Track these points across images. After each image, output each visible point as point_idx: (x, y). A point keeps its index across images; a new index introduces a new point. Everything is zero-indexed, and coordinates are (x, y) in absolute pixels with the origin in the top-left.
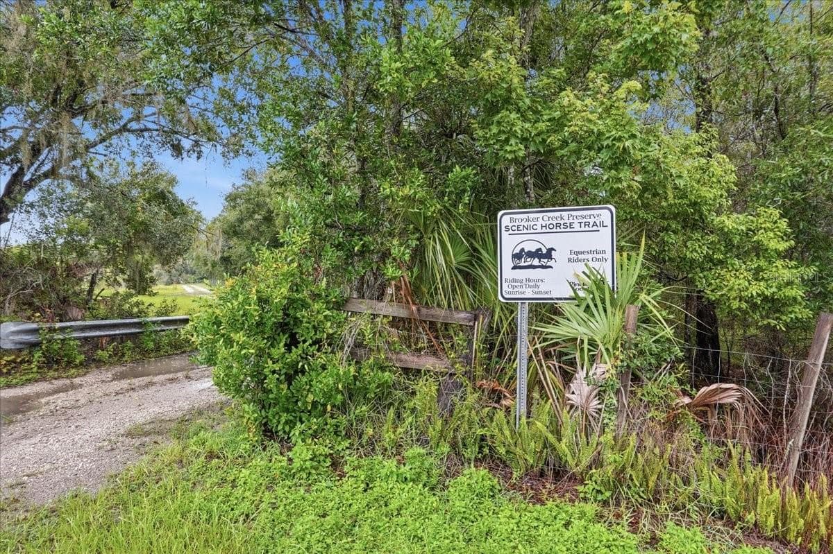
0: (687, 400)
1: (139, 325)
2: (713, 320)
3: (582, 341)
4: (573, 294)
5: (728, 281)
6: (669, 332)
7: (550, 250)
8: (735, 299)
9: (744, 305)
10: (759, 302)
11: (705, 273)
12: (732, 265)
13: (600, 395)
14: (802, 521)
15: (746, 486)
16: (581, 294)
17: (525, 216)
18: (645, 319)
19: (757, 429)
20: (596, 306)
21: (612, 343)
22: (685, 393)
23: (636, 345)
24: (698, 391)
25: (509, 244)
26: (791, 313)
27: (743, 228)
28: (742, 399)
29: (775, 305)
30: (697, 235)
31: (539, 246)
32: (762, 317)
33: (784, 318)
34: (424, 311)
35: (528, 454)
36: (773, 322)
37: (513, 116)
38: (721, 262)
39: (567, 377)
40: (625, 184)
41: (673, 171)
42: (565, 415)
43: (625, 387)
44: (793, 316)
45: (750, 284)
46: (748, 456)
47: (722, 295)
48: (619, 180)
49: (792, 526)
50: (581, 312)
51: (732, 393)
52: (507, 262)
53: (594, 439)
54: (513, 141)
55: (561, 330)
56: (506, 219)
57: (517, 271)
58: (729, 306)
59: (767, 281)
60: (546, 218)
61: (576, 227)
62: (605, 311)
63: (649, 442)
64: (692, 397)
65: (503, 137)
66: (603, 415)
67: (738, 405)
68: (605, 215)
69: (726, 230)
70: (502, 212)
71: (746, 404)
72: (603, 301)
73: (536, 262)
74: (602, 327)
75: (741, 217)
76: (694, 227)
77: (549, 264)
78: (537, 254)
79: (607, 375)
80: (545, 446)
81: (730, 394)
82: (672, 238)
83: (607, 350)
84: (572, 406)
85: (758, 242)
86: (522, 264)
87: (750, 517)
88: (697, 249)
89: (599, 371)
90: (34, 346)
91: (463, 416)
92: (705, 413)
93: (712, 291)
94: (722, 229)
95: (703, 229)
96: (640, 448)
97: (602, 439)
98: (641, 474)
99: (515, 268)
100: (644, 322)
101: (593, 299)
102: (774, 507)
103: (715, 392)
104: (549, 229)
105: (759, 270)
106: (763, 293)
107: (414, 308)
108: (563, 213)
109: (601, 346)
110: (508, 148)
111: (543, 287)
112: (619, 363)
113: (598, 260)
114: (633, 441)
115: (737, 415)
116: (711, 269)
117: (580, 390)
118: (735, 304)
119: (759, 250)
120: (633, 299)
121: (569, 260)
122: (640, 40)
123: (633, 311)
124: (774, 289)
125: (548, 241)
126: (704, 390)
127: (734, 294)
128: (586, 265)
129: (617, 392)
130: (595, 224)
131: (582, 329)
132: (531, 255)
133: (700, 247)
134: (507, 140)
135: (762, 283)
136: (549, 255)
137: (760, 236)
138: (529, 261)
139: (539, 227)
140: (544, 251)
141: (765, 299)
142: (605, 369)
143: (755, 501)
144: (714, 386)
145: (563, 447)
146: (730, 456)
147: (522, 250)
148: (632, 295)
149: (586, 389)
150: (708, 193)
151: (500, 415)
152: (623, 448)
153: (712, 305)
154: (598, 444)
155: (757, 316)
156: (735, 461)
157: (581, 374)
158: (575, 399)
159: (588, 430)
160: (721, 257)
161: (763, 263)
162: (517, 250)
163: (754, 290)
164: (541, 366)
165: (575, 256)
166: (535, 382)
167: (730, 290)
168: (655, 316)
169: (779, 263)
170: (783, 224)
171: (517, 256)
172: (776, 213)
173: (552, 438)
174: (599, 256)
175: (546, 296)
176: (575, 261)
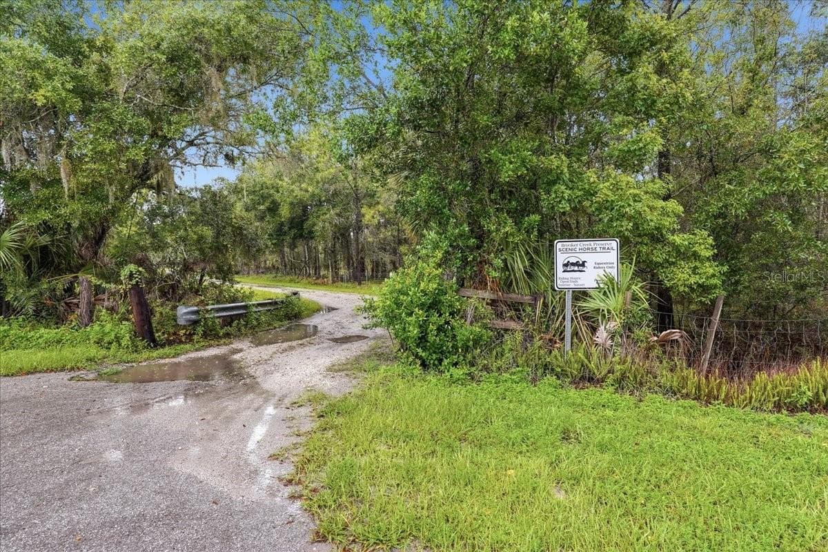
0: (656, 338)
1: (245, 307)
2: (669, 299)
3: (603, 310)
4: (597, 286)
5: (678, 275)
6: (646, 305)
7: (584, 262)
8: (681, 286)
9: (687, 289)
10: (695, 287)
11: (664, 270)
12: (680, 265)
13: (612, 338)
14: (707, 390)
15: (683, 378)
16: (602, 286)
17: (570, 243)
18: (635, 298)
19: (689, 351)
20: (610, 292)
21: (619, 310)
22: (654, 335)
23: (631, 312)
24: (661, 333)
25: (561, 259)
26: (713, 294)
27: (687, 243)
28: (682, 337)
29: (704, 289)
30: (659, 246)
31: (578, 260)
32: (697, 296)
33: (709, 297)
34: (505, 295)
35: (574, 369)
36: (704, 299)
37: (563, 188)
38: (673, 263)
39: (594, 330)
40: (625, 228)
41: (648, 218)
42: (593, 349)
43: (625, 333)
44: (715, 295)
45: (690, 276)
46: (684, 365)
47: (674, 283)
48: (622, 226)
49: (702, 392)
50: (601, 295)
51: (677, 334)
52: (560, 268)
53: (608, 361)
54: (563, 202)
55: (591, 305)
56: (559, 245)
57: (566, 273)
58: (678, 290)
59: (700, 274)
60: (582, 245)
61: (598, 249)
62: (614, 294)
63: (637, 360)
64: (658, 337)
65: (558, 199)
66: (614, 348)
67: (680, 340)
68: (614, 244)
69: (676, 244)
70: (557, 241)
71: (683, 339)
72: (613, 289)
73: (576, 268)
74: (614, 303)
75: (685, 236)
76: (658, 241)
77: (583, 270)
78: (577, 264)
79: (616, 327)
80: (582, 366)
81: (676, 334)
82: (644, 249)
83: (617, 315)
84: (597, 344)
85: (695, 251)
86: (568, 269)
87: (684, 391)
88: (659, 256)
89: (612, 326)
90: (195, 323)
91: (535, 353)
92: (664, 345)
93: (668, 281)
94: (674, 244)
95: (663, 242)
96: (633, 362)
97: (613, 359)
98: (633, 375)
99: (564, 271)
100: (635, 300)
101: (608, 288)
102: (695, 385)
103: (669, 334)
104: (584, 251)
105: (696, 268)
106: (698, 282)
107: (500, 294)
108: (591, 242)
109: (613, 312)
110: (561, 206)
111: (580, 282)
112: (622, 321)
113: (610, 267)
114: (629, 359)
115: (679, 344)
116: (667, 268)
117: (602, 335)
118: (682, 289)
119: (696, 256)
120: (628, 288)
121: (594, 268)
122: (632, 149)
123: (629, 294)
124: (704, 280)
125: (583, 257)
126: (664, 333)
127: (680, 283)
128: (604, 271)
129: (621, 336)
130: (608, 249)
131: (602, 304)
132: (573, 264)
133: (661, 254)
134: (560, 201)
135: (697, 276)
136: (583, 264)
137: (696, 248)
138: (572, 268)
139: (578, 250)
140: (581, 263)
141: (700, 286)
142: (614, 325)
143: (687, 383)
144: (668, 331)
145: (592, 365)
146: (676, 366)
147: (569, 262)
148: (628, 287)
149: (605, 334)
150: (667, 222)
151: (556, 352)
152: (624, 363)
153: (668, 289)
154: (611, 363)
155: (694, 296)
156: (678, 367)
157: (602, 328)
158: (599, 341)
159: (605, 357)
160: (674, 260)
161: (698, 264)
162: (566, 262)
163: (692, 280)
164: (579, 324)
165: (598, 266)
166: (575, 334)
167: (680, 280)
168: (640, 297)
169: (707, 264)
170: (710, 240)
171: (566, 265)
172: (706, 233)
173: (586, 361)
174: (610, 266)
175: (582, 287)
176: (597, 268)
